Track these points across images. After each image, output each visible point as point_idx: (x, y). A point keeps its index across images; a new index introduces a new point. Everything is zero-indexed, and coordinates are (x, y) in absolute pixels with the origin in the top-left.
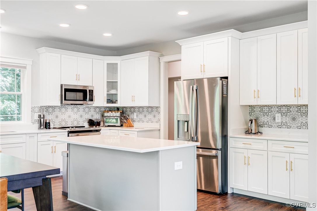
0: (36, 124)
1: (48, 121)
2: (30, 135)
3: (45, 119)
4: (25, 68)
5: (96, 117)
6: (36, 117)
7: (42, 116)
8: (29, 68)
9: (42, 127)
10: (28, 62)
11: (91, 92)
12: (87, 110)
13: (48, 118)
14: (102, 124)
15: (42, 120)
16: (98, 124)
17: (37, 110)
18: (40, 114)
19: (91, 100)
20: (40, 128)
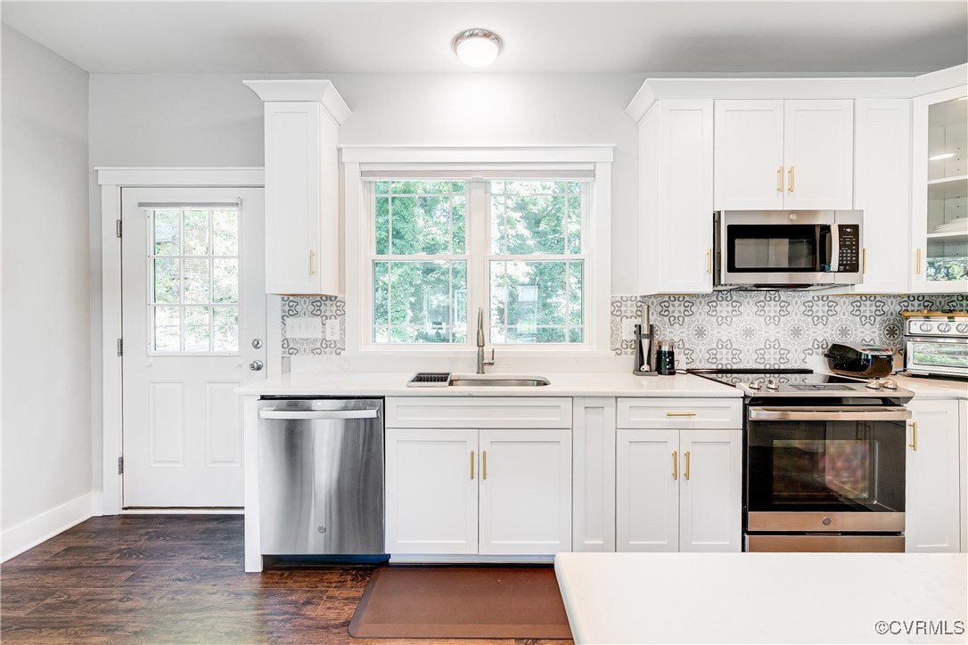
0: (626, 353)
1: (665, 348)
2: (590, 403)
3: (657, 338)
4: (592, 174)
5: (865, 336)
6: (628, 333)
7: (645, 331)
8: (603, 172)
9: (645, 367)
10: (600, 155)
11: (851, 234)
12: (820, 308)
13: (668, 335)
14: (897, 365)
15: (645, 343)
16: (881, 366)
17: (630, 308)
18: (638, 321)
19: (851, 265)
20: (638, 370)
